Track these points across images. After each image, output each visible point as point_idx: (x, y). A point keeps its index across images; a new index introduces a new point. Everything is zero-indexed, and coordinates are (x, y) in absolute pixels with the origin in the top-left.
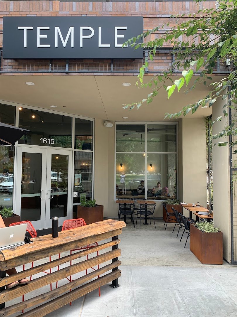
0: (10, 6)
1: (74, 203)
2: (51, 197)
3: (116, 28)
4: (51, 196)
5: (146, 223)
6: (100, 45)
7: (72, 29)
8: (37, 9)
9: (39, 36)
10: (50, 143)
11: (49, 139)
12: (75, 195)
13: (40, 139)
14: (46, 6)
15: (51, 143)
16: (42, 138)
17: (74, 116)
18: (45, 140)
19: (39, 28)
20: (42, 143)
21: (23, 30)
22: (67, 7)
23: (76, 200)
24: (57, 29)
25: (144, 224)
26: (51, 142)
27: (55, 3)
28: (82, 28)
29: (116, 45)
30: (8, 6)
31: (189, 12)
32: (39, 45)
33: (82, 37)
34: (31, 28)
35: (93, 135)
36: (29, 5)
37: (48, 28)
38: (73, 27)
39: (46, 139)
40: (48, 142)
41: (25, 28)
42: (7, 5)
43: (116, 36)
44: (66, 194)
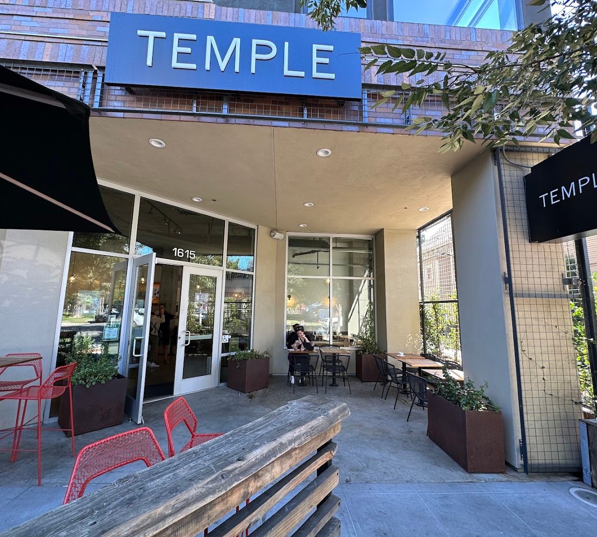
0: (127, 4)
1: (223, 352)
2: (186, 344)
3: (315, 47)
4: (187, 342)
5: (334, 384)
6: (287, 72)
7: (237, 41)
8: (175, 13)
9: (176, 49)
10: (188, 257)
11: (188, 251)
12: (225, 340)
13: (173, 250)
14: (192, 10)
15: (190, 257)
16: (176, 249)
17: (228, 219)
18: (180, 251)
19: (177, 36)
20: (175, 255)
21: (147, 38)
22: (228, 15)
23: (226, 347)
24: (211, 40)
25: (331, 385)
26: (189, 255)
27: (209, 6)
28: (255, 42)
29: (315, 74)
30: (123, 5)
31: (429, 39)
32: (175, 64)
33: (254, 56)
34: (163, 34)
35: (253, 256)
36: (163, 7)
37: (194, 37)
38: (239, 39)
39: (183, 251)
40: (185, 254)
41: (152, 34)
42: (123, 3)
43: (316, 60)
44: (211, 338)
